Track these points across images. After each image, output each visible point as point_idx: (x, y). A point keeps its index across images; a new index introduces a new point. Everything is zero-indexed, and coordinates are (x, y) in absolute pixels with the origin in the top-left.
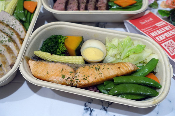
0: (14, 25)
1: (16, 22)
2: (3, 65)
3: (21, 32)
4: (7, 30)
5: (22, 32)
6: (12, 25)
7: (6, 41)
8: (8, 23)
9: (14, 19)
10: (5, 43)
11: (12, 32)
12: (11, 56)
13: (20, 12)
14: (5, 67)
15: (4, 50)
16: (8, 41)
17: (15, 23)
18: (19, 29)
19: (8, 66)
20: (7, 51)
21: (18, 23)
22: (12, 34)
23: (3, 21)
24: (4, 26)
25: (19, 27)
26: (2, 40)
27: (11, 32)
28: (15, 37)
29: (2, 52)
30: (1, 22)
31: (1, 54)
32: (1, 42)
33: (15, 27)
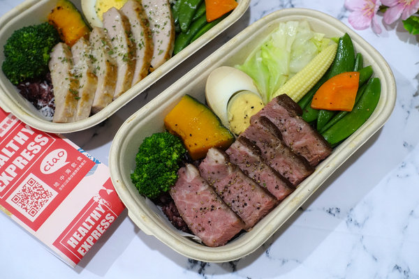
0: (159, 27)
1: (165, 24)
2: (80, 101)
3: (159, 52)
4: (138, 31)
5: (161, 52)
6: (156, 26)
7: (119, 54)
8: (152, 17)
9: (167, 15)
10: (116, 57)
11: (143, 43)
12: (105, 92)
13: (190, 5)
14: (82, 106)
15: (104, 72)
16: (123, 56)
17: (162, 25)
18: (161, 42)
19: (88, 107)
20: (106, 78)
21: (168, 27)
22: (140, 45)
23: (146, 6)
24: (139, 21)
25: (163, 39)
26: (116, 48)
27: (141, 40)
28: (141, 53)
29: (99, 73)
30: (137, 10)
31: (95, 76)
32: (110, 51)
33: (158, 32)
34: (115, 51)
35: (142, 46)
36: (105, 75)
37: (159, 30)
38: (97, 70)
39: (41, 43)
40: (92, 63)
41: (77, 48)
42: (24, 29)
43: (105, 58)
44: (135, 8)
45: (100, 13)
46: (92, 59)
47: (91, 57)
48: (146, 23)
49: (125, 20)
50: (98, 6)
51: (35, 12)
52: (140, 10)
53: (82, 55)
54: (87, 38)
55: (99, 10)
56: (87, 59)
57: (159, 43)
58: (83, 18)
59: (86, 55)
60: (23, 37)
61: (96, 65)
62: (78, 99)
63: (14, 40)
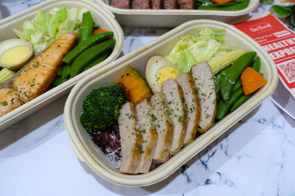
0: (205, 95)
1: (211, 94)
2: (144, 155)
3: (206, 116)
4: (190, 98)
5: (208, 116)
6: (203, 94)
7: (175, 116)
8: (200, 87)
9: (212, 87)
10: (172, 118)
11: (194, 108)
12: (165, 148)
13: (230, 81)
14: (145, 159)
15: (164, 131)
16: (178, 118)
17: (208, 94)
18: (208, 108)
19: (150, 160)
20: (166, 136)
21: (213, 97)
22: (191, 109)
23: (196, 79)
24: (191, 90)
25: (209, 106)
26: (172, 110)
27: (193, 105)
28: (192, 116)
29: (159, 130)
30: (190, 81)
31: (156, 133)
32: (168, 113)
33: (204, 100)
34: (171, 112)
35: (193, 110)
36: (165, 133)
37: (205, 98)
38: (157, 128)
39: (114, 102)
40: (153, 121)
41: (141, 107)
42: (102, 89)
43: (164, 118)
44: (188, 80)
45: (160, 81)
46: (154, 118)
47: (153, 116)
48: (196, 92)
49: (180, 88)
50: (158, 76)
51: (110, 76)
52: (192, 82)
53: (145, 114)
54: (149, 100)
55: (159, 78)
56: (150, 118)
57: (206, 109)
58: (147, 84)
59: (149, 114)
60: (100, 96)
61: (156, 123)
62: (142, 152)
63: (92, 98)
